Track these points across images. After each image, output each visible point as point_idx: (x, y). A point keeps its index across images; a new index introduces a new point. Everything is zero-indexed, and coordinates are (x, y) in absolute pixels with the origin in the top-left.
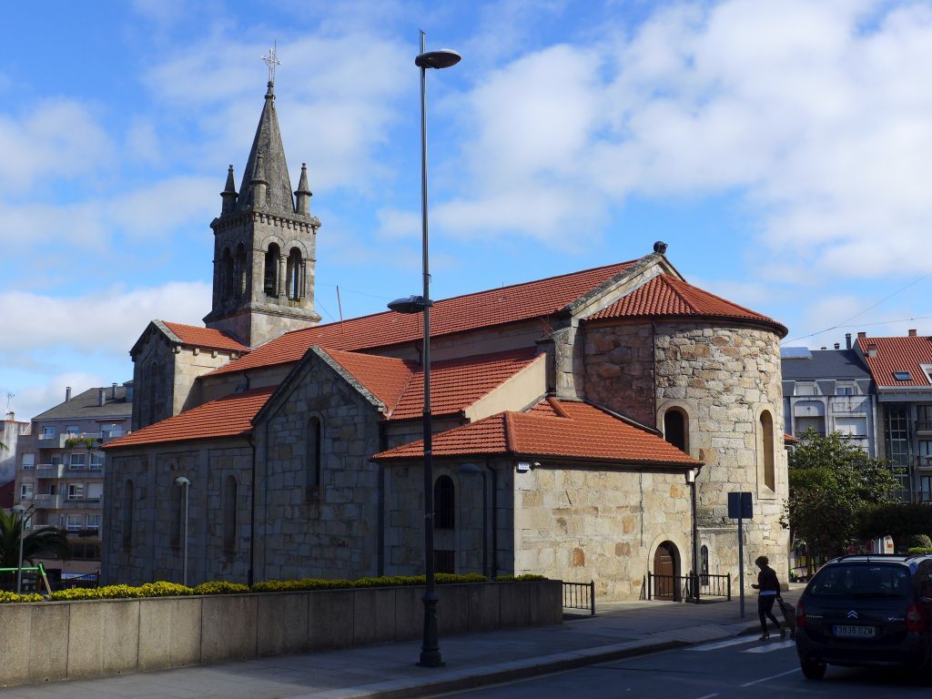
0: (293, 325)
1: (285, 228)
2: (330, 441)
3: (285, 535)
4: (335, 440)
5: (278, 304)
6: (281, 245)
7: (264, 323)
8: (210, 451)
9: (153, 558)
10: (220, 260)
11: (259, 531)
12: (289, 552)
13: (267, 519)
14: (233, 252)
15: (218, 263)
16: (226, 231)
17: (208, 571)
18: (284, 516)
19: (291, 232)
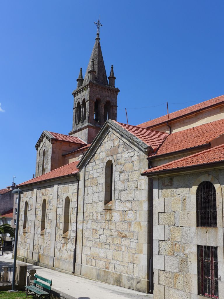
1: (104, 92)
2: (118, 173)
3: (93, 229)
4: (121, 172)
6: (102, 99)
7: (94, 132)
8: (59, 184)
9: (34, 239)
10: (76, 108)
11: (80, 227)
12: (95, 239)
13: (84, 220)
14: (81, 103)
15: (75, 109)
16: (78, 95)
17: (56, 247)
18: (93, 219)
19: (106, 94)
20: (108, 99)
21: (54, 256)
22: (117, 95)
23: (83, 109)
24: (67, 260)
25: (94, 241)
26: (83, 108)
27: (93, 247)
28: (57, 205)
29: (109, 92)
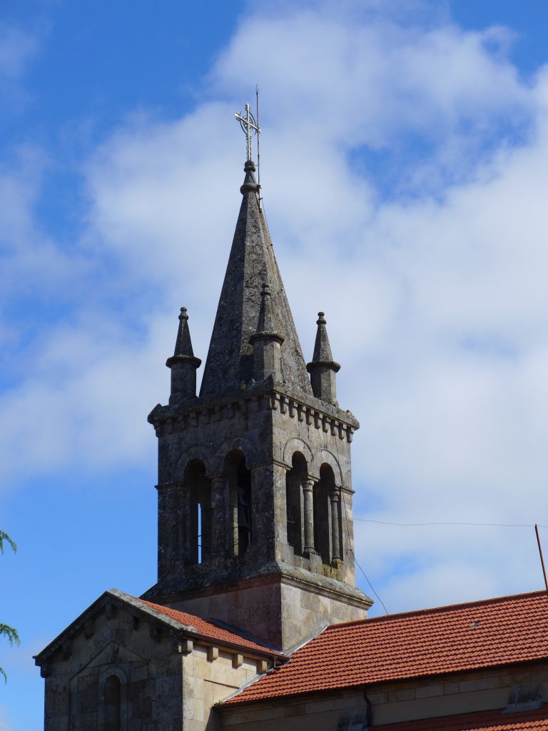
0: (336, 612)
1: (312, 427)
5: (310, 570)
6: (308, 458)
7: (298, 603)
10: (176, 484)
14: (214, 466)
15: (171, 491)
19: (319, 436)
20: (325, 457)
22: (350, 441)
29: (328, 426)
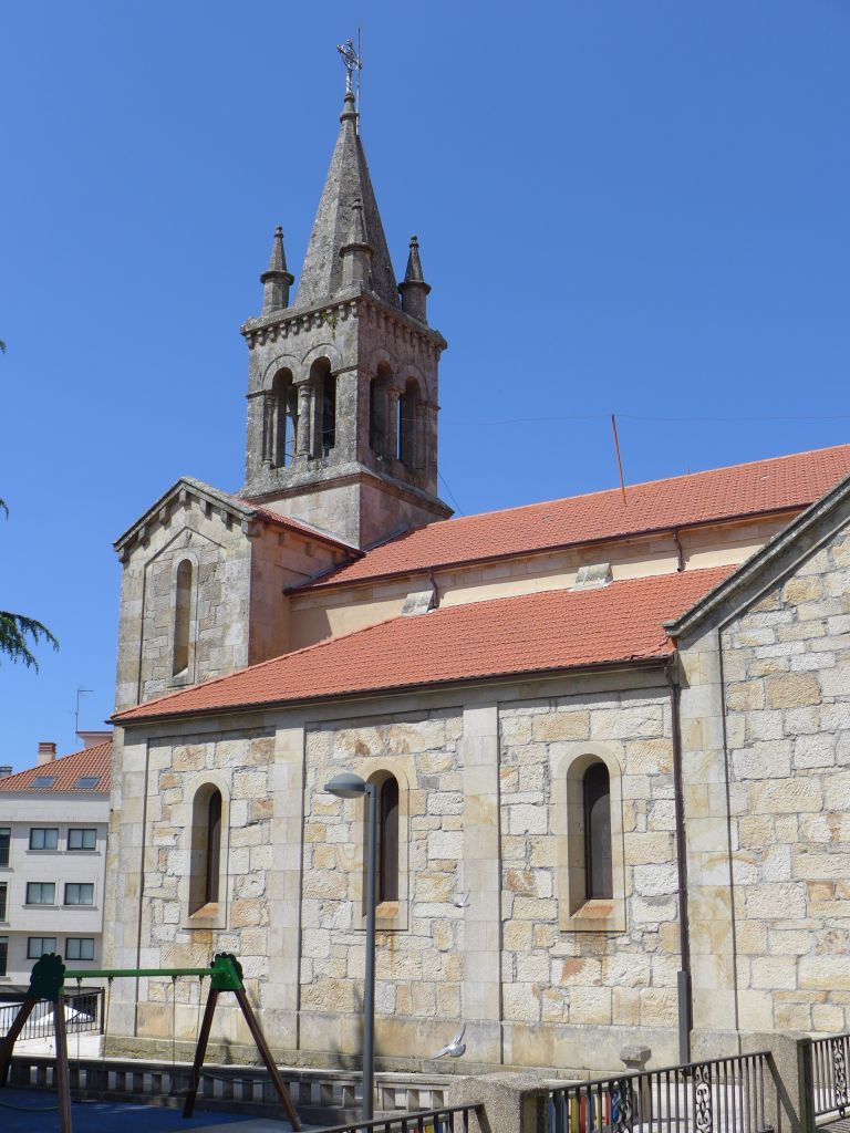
0: (415, 517)
1: (400, 341)
6: (394, 368)
7: (378, 504)
8: (501, 705)
9: (300, 956)
10: (264, 393)
11: (707, 877)
12: (829, 923)
13: (734, 847)
14: (301, 373)
15: (260, 399)
16: (280, 339)
17: (507, 977)
18: (803, 838)
19: (406, 349)
20: (412, 371)
21: (502, 1019)
22: (437, 360)
23: (309, 402)
24: (612, 1027)
25: (825, 932)
26: (308, 398)
27: (818, 954)
28: (499, 794)
29: (415, 342)
